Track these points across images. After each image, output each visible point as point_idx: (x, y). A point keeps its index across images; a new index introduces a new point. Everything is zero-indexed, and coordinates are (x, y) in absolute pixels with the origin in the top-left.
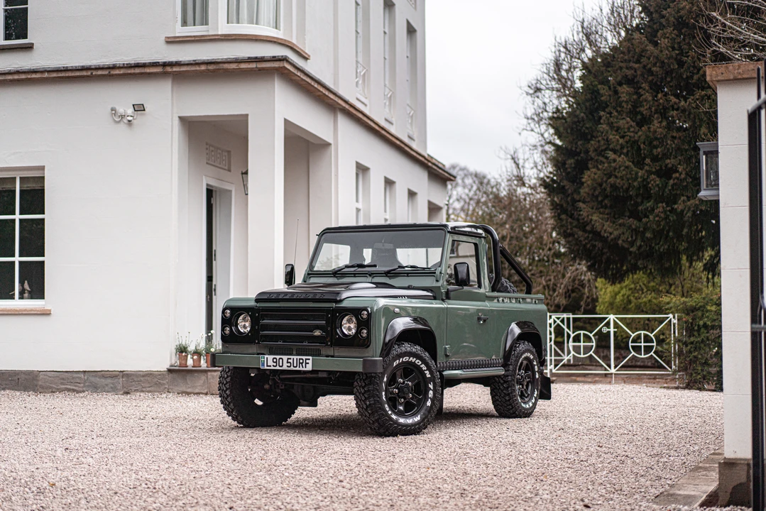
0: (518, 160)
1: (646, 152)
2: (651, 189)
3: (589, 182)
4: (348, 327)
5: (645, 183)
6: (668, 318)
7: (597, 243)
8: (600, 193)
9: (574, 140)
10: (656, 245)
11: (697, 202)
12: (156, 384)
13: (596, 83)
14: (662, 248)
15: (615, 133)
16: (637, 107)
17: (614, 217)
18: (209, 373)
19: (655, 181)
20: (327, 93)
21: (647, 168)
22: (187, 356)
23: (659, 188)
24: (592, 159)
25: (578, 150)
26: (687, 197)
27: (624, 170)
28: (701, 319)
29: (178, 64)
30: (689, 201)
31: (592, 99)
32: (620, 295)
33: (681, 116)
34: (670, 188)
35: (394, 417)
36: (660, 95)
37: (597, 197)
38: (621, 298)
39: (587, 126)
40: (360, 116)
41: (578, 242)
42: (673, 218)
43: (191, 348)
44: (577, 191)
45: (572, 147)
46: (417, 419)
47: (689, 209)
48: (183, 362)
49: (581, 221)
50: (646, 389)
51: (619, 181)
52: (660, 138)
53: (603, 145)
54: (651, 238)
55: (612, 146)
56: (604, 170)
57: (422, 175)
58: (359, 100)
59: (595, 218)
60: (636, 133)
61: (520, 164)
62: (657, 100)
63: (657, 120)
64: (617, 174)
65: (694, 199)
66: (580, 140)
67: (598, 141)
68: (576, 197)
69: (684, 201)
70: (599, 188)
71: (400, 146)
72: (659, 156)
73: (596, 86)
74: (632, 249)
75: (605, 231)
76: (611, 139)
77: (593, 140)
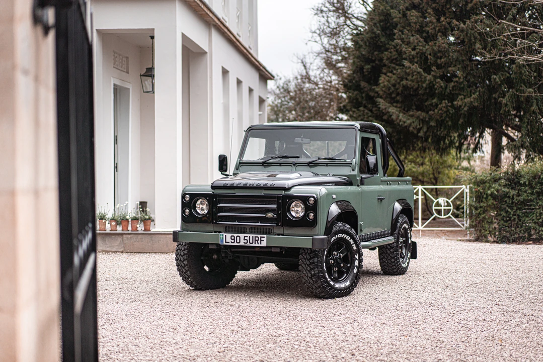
0: (306, 63)
1: (431, 61)
2: (436, 89)
3: (386, 83)
4: (297, 211)
5: (431, 85)
6: (461, 188)
8: (393, 91)
9: (371, 51)
10: (437, 131)
11: (472, 100)
13: (389, 8)
14: (443, 133)
15: (407, 46)
16: (423, 27)
17: (404, 110)
18: (125, 236)
19: (440, 83)
20: (208, 12)
21: (432, 73)
22: (105, 222)
23: (442, 88)
24: (385, 65)
25: (373, 59)
26: (465, 96)
27: (416, 75)
28: (489, 189)
30: (465, 98)
31: (385, 20)
33: (461, 35)
34: (451, 89)
35: (332, 283)
36: (442, 19)
37: (391, 94)
39: (382, 40)
40: (226, 30)
42: (452, 111)
45: (369, 56)
46: (348, 283)
47: (465, 105)
48: (103, 227)
49: (375, 111)
50: (449, 242)
51: (410, 83)
52: (444, 51)
53: (395, 55)
54: (434, 126)
55: (404, 56)
56: (398, 74)
57: (256, 76)
58: (223, 18)
59: (393, 111)
60: (424, 47)
61: (308, 67)
62: (440, 22)
63: (441, 37)
64: (410, 77)
65: (469, 97)
66: (375, 51)
67: (391, 52)
68: (372, 94)
69: (461, 99)
70: (392, 88)
71: (246, 54)
72: (443, 65)
73: (388, 10)
74: (419, 134)
75: (400, 121)
76: (405, 52)
77: (386, 51)
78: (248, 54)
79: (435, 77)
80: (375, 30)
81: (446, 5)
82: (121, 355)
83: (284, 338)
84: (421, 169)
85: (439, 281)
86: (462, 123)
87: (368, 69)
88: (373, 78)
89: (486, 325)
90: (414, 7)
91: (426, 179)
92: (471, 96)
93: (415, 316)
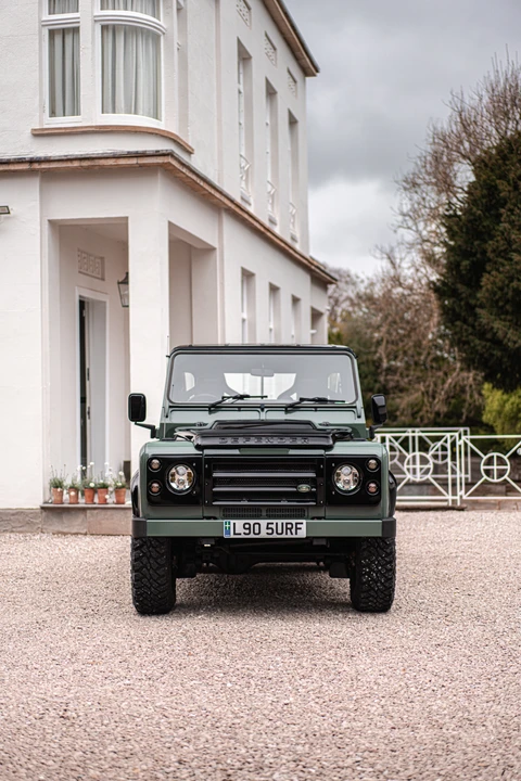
0: (395, 259)
3: (489, 286)
7: (496, 352)
8: (500, 298)
9: (469, 240)
12: (28, 524)
13: (494, 177)
15: (518, 232)
17: (516, 324)
18: (88, 512)
20: (213, 192)
22: (62, 492)
24: (489, 260)
25: (474, 251)
29: (47, 160)
31: (490, 195)
32: (510, 403)
37: (497, 301)
38: (511, 406)
39: (485, 224)
40: (246, 216)
41: (474, 350)
43: (68, 482)
44: (472, 295)
45: (467, 247)
48: (59, 499)
49: (478, 328)
53: (502, 245)
55: (514, 247)
56: (506, 273)
57: (305, 278)
58: (242, 199)
59: (498, 326)
61: (397, 264)
66: (476, 240)
67: (497, 241)
68: (472, 302)
70: (499, 293)
73: (493, 181)
75: (509, 340)
77: (492, 239)
78: (288, 249)
80: (475, 210)
87: (467, 266)
88: (474, 279)
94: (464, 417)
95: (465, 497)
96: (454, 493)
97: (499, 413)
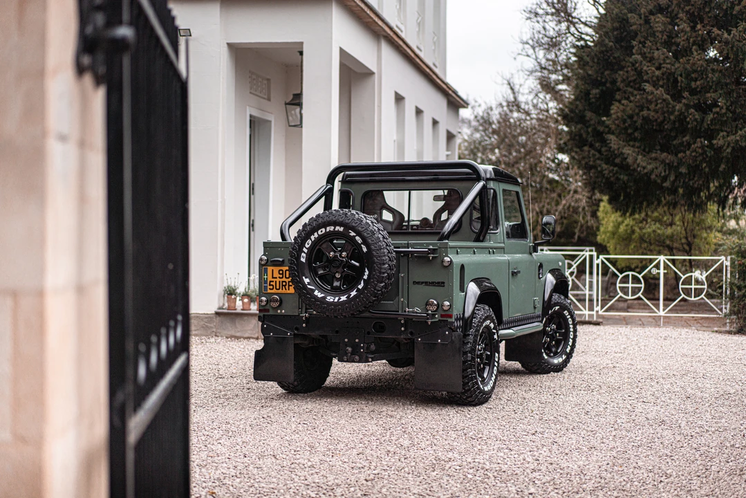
0: (514, 85)
1: (683, 85)
2: (688, 123)
3: (620, 114)
5: (682, 117)
6: (719, 260)
7: (622, 177)
8: (629, 125)
9: (600, 69)
10: (690, 180)
11: (738, 138)
12: (203, 327)
13: (626, 11)
14: (697, 183)
15: (649, 64)
16: (673, 38)
17: (644, 150)
19: (694, 114)
20: (377, 19)
21: (684, 101)
22: (235, 299)
23: (697, 122)
24: (619, 89)
25: (603, 80)
26: (728, 133)
27: (661, 103)
30: (728, 136)
31: (621, 27)
32: (624, 224)
33: (723, 49)
34: (709, 122)
36: (699, 26)
37: (626, 129)
38: (625, 228)
39: (615, 55)
40: (401, 43)
41: (600, 175)
42: (710, 153)
43: (241, 290)
45: (597, 76)
47: (729, 144)
48: (232, 305)
49: (605, 153)
50: (700, 334)
51: (652, 114)
52: (700, 70)
53: (632, 75)
54: (685, 173)
55: (645, 78)
56: (636, 102)
57: (441, 102)
58: (397, 26)
59: (628, 152)
60: (673, 65)
61: (516, 90)
62: (695, 31)
63: (697, 52)
64: (652, 107)
65: (734, 134)
66: (606, 70)
67: (627, 72)
68: (601, 128)
69: (723, 137)
70: (629, 121)
71: (429, 74)
72: (698, 90)
73: (625, 14)
74: (665, 185)
75: (638, 165)
76: (645, 71)
77: (621, 70)
78: (431, 73)
79: (688, 106)
80: (607, 41)
81: (704, 8)
82: (238, 480)
83: (456, 463)
84: (669, 231)
85: (678, 389)
86: (725, 169)
87: (596, 94)
88: (602, 107)
89: (735, 453)
90: (661, 9)
91: (675, 245)
92: (736, 132)
93: (638, 438)
94: (576, 237)
95: (600, 313)
96: (591, 309)
97: (614, 233)
